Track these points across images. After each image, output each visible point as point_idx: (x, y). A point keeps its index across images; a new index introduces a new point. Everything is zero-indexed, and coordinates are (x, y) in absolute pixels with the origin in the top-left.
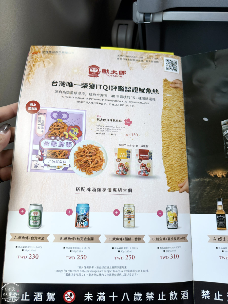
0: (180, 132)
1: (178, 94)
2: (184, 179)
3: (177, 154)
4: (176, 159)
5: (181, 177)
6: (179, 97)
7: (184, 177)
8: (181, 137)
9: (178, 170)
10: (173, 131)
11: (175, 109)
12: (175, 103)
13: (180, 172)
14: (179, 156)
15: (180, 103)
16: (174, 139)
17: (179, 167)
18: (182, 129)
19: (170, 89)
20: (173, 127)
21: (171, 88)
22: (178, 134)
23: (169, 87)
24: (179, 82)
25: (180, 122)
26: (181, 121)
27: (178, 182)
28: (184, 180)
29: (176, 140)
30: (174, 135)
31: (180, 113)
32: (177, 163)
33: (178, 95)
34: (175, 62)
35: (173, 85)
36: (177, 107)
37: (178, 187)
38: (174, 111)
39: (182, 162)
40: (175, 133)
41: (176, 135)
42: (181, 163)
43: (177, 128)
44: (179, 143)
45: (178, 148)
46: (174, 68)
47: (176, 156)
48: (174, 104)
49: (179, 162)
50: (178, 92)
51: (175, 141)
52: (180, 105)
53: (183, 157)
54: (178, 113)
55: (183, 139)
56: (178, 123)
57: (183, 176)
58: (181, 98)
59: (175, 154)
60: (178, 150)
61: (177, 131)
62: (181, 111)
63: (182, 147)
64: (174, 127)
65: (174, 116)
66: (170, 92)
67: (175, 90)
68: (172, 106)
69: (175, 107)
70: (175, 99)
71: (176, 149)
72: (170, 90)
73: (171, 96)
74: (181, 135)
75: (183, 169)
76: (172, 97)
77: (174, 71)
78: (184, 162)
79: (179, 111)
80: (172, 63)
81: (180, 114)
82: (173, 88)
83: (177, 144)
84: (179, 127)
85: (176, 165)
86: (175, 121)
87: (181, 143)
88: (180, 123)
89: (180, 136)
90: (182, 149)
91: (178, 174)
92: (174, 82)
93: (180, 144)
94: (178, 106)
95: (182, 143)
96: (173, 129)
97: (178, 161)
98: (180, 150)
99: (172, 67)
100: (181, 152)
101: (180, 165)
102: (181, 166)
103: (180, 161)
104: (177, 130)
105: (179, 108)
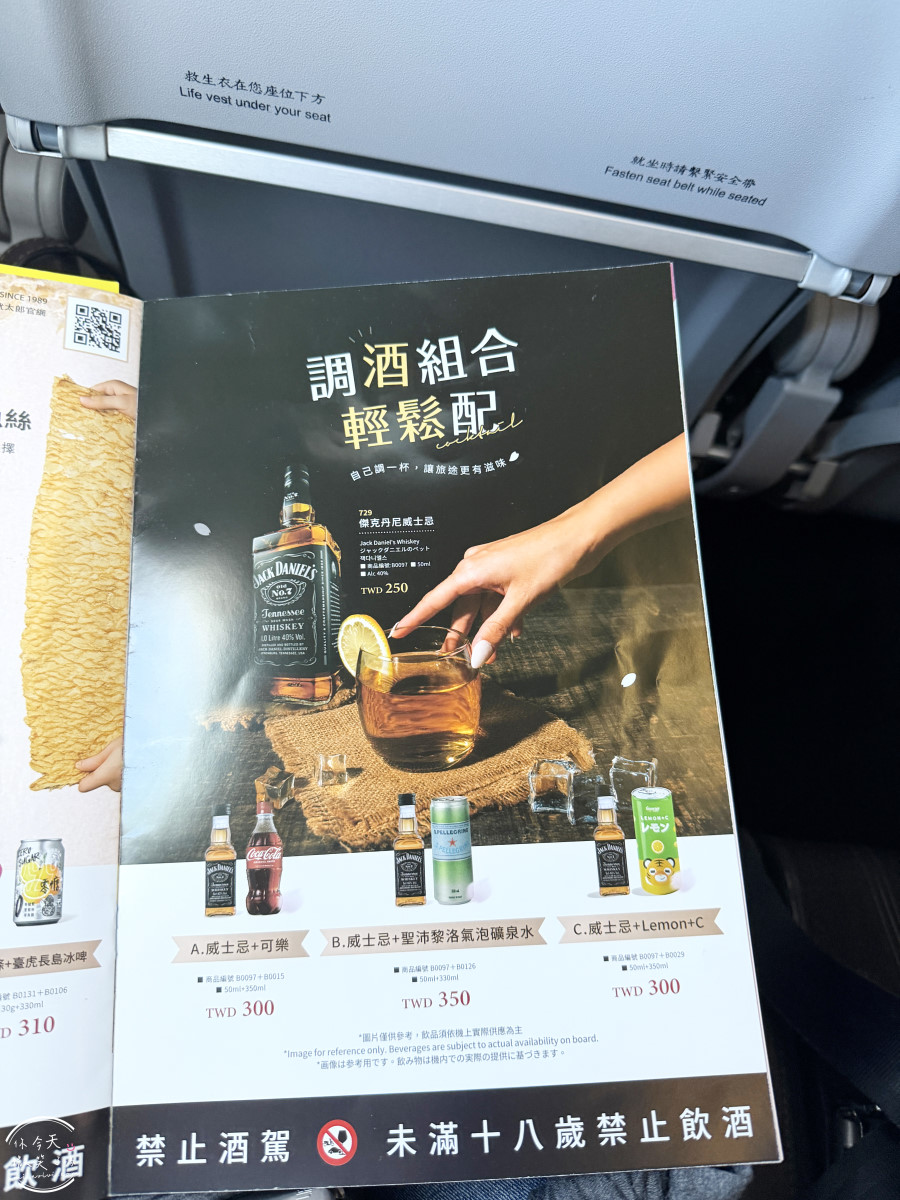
0: (108, 571)
1: (112, 433)
2: (102, 743)
3: (86, 651)
4: (80, 670)
5: (93, 735)
6: (114, 444)
7: (106, 734)
8: (111, 588)
9: (80, 711)
10: (78, 568)
11: (94, 487)
12: (94, 464)
13: (91, 718)
14: (91, 660)
15: (117, 465)
16: (77, 597)
17: (89, 699)
18: (119, 561)
19: (78, 415)
20: (77, 553)
21: (83, 410)
22: (95, 577)
23: (78, 407)
24: (119, 390)
25: (110, 533)
26: (113, 532)
27: (79, 754)
28: (103, 747)
29: (84, 600)
30: (78, 583)
31: (115, 501)
32: (83, 685)
33: (112, 437)
34: (115, 318)
35: (95, 402)
36: (101, 478)
37: (75, 772)
38: (88, 495)
39: (105, 680)
40: (83, 574)
41: (86, 583)
42: (98, 684)
43: (96, 557)
44: (99, 610)
45: (91, 629)
46: (109, 340)
47: (81, 660)
48: (91, 469)
49: (89, 680)
50: (114, 426)
51: (82, 604)
52: (118, 473)
53: (109, 660)
54: (105, 500)
55: (119, 596)
56: (100, 537)
57: (100, 731)
58: (124, 448)
59: (76, 651)
60: (92, 635)
61: (92, 568)
62: (118, 493)
63: (110, 625)
64: (84, 554)
65: (87, 514)
66: (77, 424)
67: (102, 418)
68: (83, 474)
69: (92, 480)
70: (97, 450)
71: (80, 632)
72: (80, 419)
73: (81, 438)
74: (110, 582)
75: (103, 705)
76: (84, 444)
77: (104, 351)
78: (111, 678)
79: (109, 494)
80: (100, 321)
81: (111, 506)
82: (93, 412)
83: (88, 616)
84: (104, 554)
85: (75, 691)
86: (90, 530)
87: (104, 610)
88: (110, 538)
89: (102, 586)
90: (108, 631)
91: (81, 724)
92: (99, 389)
93: (101, 614)
94: (108, 476)
95: (113, 610)
96: (77, 561)
97: (88, 676)
98: (101, 638)
99: (98, 335)
100: (104, 643)
101: (91, 690)
102: (99, 695)
103: (94, 677)
104: (94, 563)
105: (111, 483)
